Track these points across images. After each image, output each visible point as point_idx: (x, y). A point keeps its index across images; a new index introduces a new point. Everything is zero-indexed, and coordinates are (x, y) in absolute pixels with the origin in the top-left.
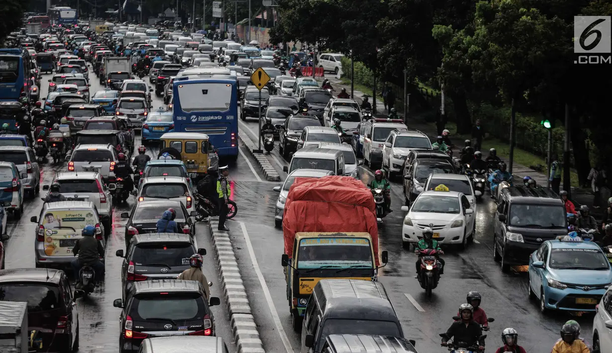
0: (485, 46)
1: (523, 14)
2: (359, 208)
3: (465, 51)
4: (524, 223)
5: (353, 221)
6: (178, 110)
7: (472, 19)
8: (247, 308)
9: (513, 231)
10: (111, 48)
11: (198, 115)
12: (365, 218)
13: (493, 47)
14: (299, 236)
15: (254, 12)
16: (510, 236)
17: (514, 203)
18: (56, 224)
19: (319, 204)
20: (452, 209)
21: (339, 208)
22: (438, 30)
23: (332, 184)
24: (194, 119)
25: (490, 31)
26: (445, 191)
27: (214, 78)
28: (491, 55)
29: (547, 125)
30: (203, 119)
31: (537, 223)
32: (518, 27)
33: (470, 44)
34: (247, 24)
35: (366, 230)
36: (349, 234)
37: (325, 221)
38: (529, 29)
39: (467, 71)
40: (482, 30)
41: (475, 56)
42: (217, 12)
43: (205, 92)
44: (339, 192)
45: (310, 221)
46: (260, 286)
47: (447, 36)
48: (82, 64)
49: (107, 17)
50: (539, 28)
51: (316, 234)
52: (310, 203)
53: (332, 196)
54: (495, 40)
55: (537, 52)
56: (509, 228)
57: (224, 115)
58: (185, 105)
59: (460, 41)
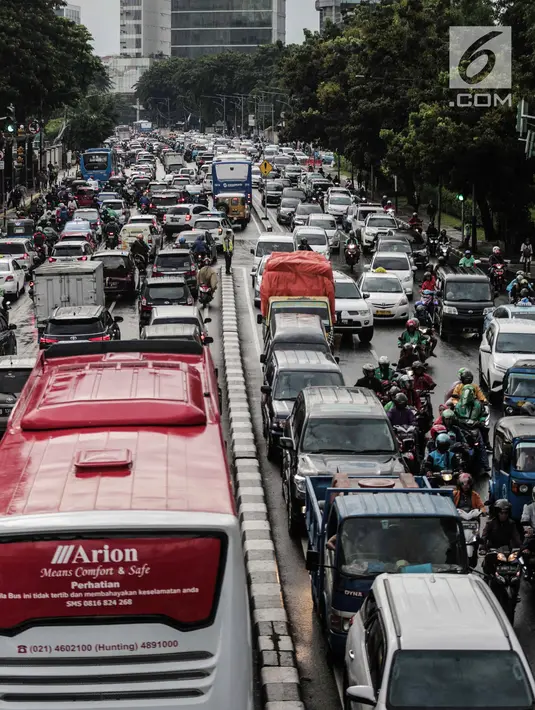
0: (414, 144)
1: (440, 121)
2: (320, 278)
3: (401, 147)
4: (458, 298)
5: (315, 287)
6: (215, 180)
7: (407, 125)
8: (235, 328)
9: (449, 305)
10: (173, 148)
11: (227, 183)
12: (324, 285)
13: (420, 144)
14: (272, 300)
15: (276, 122)
16: (446, 310)
17: (449, 281)
18: (127, 234)
19: (289, 275)
20: (394, 289)
21: (304, 278)
22: (383, 132)
23: (299, 258)
24: (225, 185)
25: (418, 133)
26: (383, 272)
27: (237, 161)
28: (418, 150)
29: (461, 198)
30: (230, 185)
31: (469, 297)
32: (436, 130)
33: (405, 142)
34: (271, 130)
35: (325, 295)
36: (312, 298)
37: (293, 287)
38: (444, 132)
39: (402, 160)
40: (413, 133)
41: (408, 150)
42: (252, 122)
43: (232, 169)
44: (306, 264)
45: (281, 288)
46: (248, 312)
47: (390, 137)
48: (152, 157)
49: (178, 128)
50: (451, 131)
51: (285, 298)
52: (281, 274)
53: (298, 268)
54: (420, 140)
55: (449, 148)
56: (446, 302)
57: (244, 183)
58: (220, 176)
59: (398, 140)
